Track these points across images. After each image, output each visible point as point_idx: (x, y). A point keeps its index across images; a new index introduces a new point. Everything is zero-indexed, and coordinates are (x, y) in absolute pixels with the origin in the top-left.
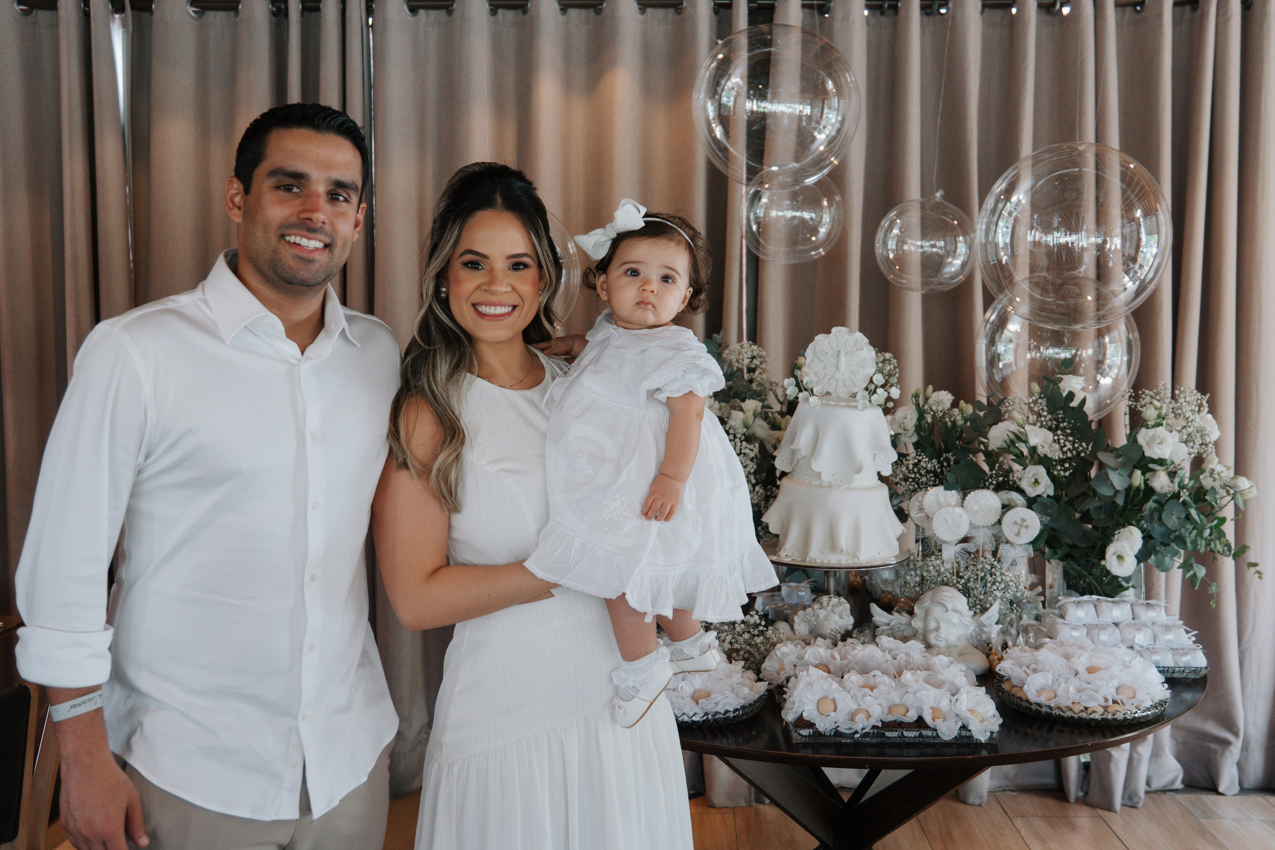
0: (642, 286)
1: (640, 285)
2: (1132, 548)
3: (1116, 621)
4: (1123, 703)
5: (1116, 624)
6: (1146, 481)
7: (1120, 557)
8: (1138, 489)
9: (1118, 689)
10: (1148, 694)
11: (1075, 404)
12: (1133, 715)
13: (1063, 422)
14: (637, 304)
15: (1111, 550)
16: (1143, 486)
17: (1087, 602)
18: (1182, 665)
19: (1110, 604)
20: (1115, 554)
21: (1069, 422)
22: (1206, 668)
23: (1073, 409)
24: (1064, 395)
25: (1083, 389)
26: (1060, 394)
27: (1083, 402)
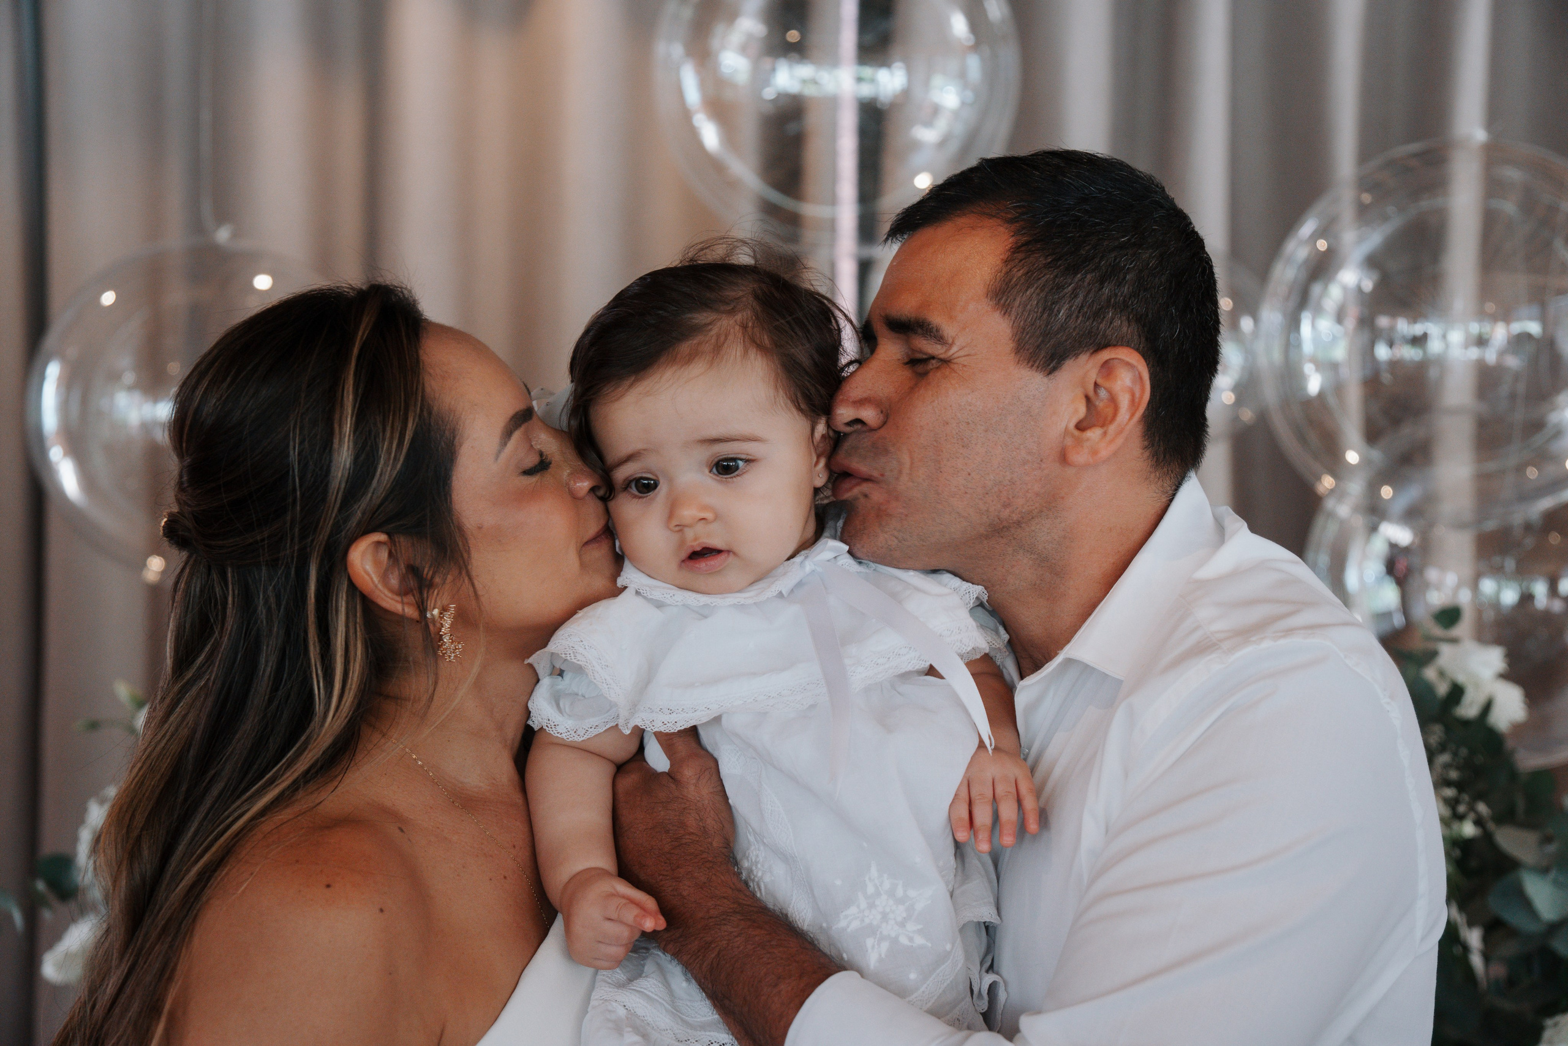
0: (672, 515)
11: (1468, 709)
13: (1443, 751)
23: (1466, 723)
24: (1442, 689)
25: (1505, 676)
26: (1429, 688)
27: (1487, 707)
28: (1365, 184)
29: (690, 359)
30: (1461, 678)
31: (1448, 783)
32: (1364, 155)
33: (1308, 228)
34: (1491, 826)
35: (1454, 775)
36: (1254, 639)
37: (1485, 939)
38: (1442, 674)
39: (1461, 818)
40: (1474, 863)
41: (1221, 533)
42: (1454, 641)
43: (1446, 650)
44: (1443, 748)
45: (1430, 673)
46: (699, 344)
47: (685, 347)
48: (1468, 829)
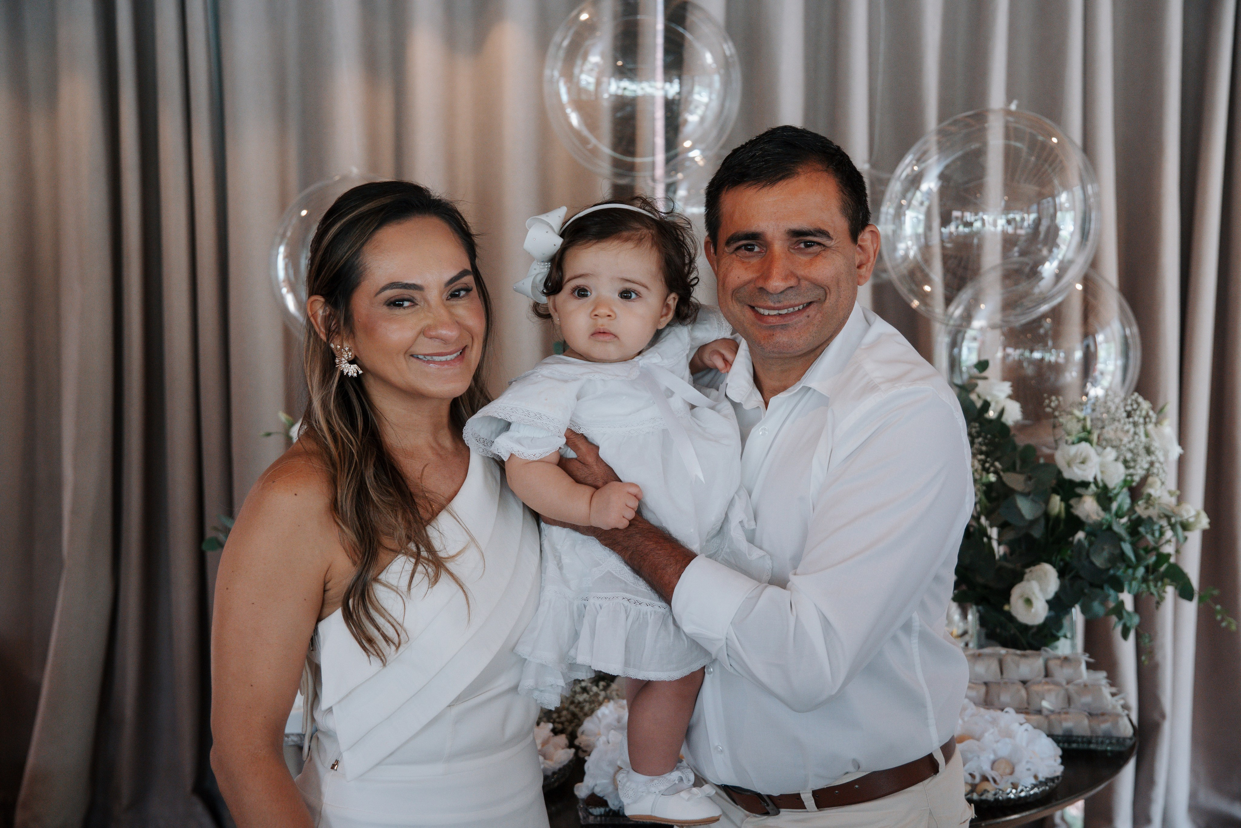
0: (594, 310)
1: (591, 309)
2: (1043, 590)
3: (1024, 678)
4: (995, 781)
5: (1024, 682)
6: (1068, 507)
7: (1028, 602)
8: (1058, 517)
9: (994, 763)
10: (1029, 770)
11: (992, 414)
12: (1005, 796)
13: (978, 437)
14: (593, 334)
15: (1017, 592)
16: (1063, 515)
17: (990, 656)
18: (1100, 733)
19: (1017, 658)
20: (1021, 596)
21: (985, 438)
22: (1131, 739)
23: (990, 421)
24: (979, 404)
25: (1010, 397)
26: (972, 403)
27: (1002, 413)
28: (942, 132)
29: (627, 240)
30: (989, 399)
31: (981, 453)
32: (941, 118)
33: (909, 158)
34: (1002, 474)
35: (984, 448)
36: (897, 385)
37: (1000, 534)
38: (979, 397)
39: (987, 471)
40: (994, 495)
41: (869, 323)
42: (985, 378)
43: (980, 383)
44: (979, 435)
45: (973, 397)
46: (633, 235)
47: (625, 234)
48: (992, 478)
